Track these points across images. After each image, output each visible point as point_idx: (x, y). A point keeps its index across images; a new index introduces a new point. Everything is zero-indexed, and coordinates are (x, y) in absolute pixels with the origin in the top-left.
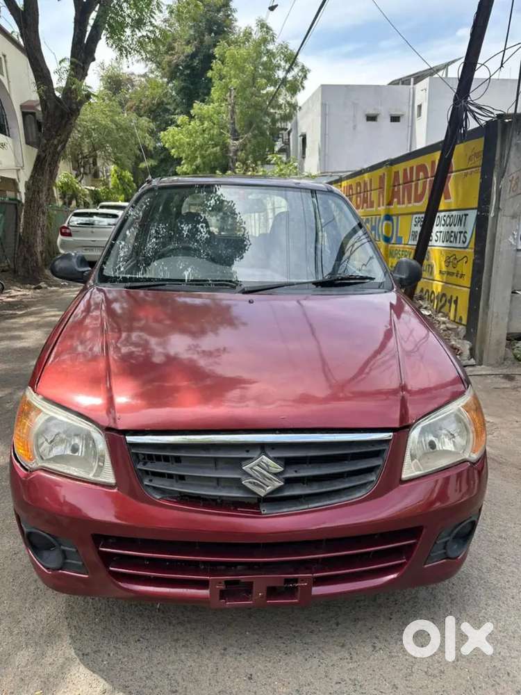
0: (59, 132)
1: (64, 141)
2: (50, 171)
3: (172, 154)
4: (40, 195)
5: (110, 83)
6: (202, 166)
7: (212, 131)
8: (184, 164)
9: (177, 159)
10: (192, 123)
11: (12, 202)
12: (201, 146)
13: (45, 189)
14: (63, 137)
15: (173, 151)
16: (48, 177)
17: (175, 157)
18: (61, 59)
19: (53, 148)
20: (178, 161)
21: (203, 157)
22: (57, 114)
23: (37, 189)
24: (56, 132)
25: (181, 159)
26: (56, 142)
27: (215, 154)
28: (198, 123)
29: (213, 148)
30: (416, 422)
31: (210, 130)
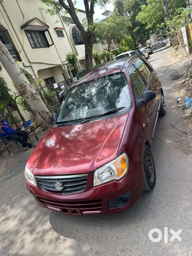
0: (89, 44)
1: (91, 46)
2: (90, 58)
3: (143, 23)
4: (89, 67)
5: (116, 4)
6: (156, 22)
7: (156, 6)
8: (148, 25)
9: (145, 24)
10: (148, 6)
11: (83, 71)
12: (153, 15)
13: (90, 64)
14: (91, 45)
15: (143, 22)
16: (90, 60)
17: (144, 24)
18: (83, 19)
19: (89, 50)
20: (146, 24)
21: (154, 18)
22: (87, 38)
23: (88, 65)
24: (88, 44)
25: (146, 23)
26: (89, 48)
27: (160, 15)
28: (150, 5)
29: (159, 12)
30: (96, 170)
31: (155, 6)
